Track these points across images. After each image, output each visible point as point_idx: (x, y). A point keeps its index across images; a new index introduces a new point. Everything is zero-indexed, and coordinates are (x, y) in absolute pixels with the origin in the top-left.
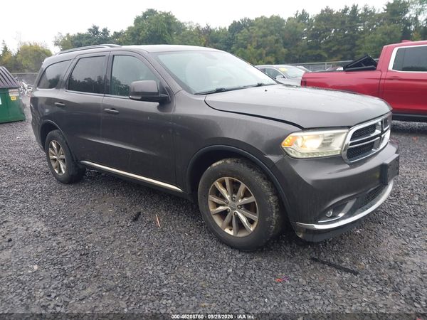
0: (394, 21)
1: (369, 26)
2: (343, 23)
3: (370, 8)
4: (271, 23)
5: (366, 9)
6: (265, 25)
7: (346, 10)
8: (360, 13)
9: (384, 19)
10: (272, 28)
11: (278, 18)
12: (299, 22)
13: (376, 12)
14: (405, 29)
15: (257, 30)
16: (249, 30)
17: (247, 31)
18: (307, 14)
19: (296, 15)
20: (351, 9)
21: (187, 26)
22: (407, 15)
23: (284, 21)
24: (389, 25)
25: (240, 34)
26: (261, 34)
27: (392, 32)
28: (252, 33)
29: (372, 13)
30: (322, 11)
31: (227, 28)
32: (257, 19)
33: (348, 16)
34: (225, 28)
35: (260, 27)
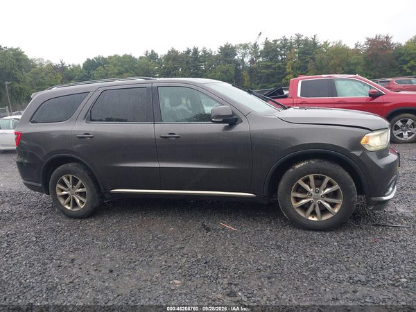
0: (228, 62)
1: (210, 66)
2: (188, 62)
3: (208, 50)
4: (124, 61)
5: (204, 51)
6: (120, 64)
7: (189, 51)
8: (200, 54)
9: (220, 60)
10: (127, 66)
11: (130, 57)
12: (150, 61)
13: (213, 54)
14: (236, 68)
15: (113, 67)
16: (104, 68)
17: (102, 69)
18: (156, 55)
19: (147, 54)
20: (192, 51)
21: (37, 62)
22: (236, 57)
23: (136, 59)
24: (225, 65)
25: (95, 72)
26: (117, 71)
27: (228, 70)
28: (108, 70)
29: (210, 55)
30: (169, 52)
31: (82, 65)
32: (110, 58)
33: (191, 57)
34: (79, 66)
35: (115, 65)
